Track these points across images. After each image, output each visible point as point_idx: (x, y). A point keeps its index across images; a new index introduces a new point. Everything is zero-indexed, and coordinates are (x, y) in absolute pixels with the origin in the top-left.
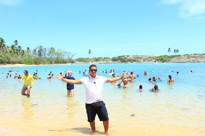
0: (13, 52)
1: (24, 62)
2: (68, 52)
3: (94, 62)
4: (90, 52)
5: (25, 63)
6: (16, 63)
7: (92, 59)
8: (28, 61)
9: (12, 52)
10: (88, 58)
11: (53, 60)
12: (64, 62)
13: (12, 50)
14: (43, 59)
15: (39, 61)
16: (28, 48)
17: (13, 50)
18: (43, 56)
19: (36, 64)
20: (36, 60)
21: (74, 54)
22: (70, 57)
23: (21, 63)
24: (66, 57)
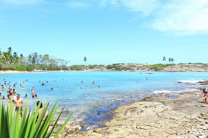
0: (6, 59)
1: (16, 68)
2: (62, 59)
3: (88, 69)
4: (85, 59)
5: (16, 70)
6: (8, 70)
7: (87, 66)
8: (20, 67)
9: (4, 59)
10: (84, 65)
11: (46, 66)
12: (58, 69)
13: (4, 57)
14: (36, 66)
15: (31, 68)
16: (21, 55)
17: (6, 56)
18: (36, 63)
19: (28, 71)
20: (28, 67)
21: (68, 62)
22: (64, 64)
23: (13, 70)
24: (59, 64)
